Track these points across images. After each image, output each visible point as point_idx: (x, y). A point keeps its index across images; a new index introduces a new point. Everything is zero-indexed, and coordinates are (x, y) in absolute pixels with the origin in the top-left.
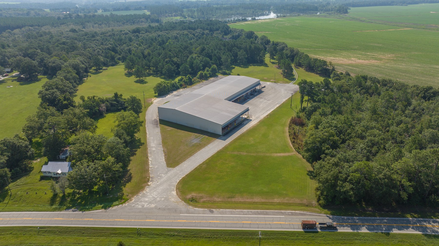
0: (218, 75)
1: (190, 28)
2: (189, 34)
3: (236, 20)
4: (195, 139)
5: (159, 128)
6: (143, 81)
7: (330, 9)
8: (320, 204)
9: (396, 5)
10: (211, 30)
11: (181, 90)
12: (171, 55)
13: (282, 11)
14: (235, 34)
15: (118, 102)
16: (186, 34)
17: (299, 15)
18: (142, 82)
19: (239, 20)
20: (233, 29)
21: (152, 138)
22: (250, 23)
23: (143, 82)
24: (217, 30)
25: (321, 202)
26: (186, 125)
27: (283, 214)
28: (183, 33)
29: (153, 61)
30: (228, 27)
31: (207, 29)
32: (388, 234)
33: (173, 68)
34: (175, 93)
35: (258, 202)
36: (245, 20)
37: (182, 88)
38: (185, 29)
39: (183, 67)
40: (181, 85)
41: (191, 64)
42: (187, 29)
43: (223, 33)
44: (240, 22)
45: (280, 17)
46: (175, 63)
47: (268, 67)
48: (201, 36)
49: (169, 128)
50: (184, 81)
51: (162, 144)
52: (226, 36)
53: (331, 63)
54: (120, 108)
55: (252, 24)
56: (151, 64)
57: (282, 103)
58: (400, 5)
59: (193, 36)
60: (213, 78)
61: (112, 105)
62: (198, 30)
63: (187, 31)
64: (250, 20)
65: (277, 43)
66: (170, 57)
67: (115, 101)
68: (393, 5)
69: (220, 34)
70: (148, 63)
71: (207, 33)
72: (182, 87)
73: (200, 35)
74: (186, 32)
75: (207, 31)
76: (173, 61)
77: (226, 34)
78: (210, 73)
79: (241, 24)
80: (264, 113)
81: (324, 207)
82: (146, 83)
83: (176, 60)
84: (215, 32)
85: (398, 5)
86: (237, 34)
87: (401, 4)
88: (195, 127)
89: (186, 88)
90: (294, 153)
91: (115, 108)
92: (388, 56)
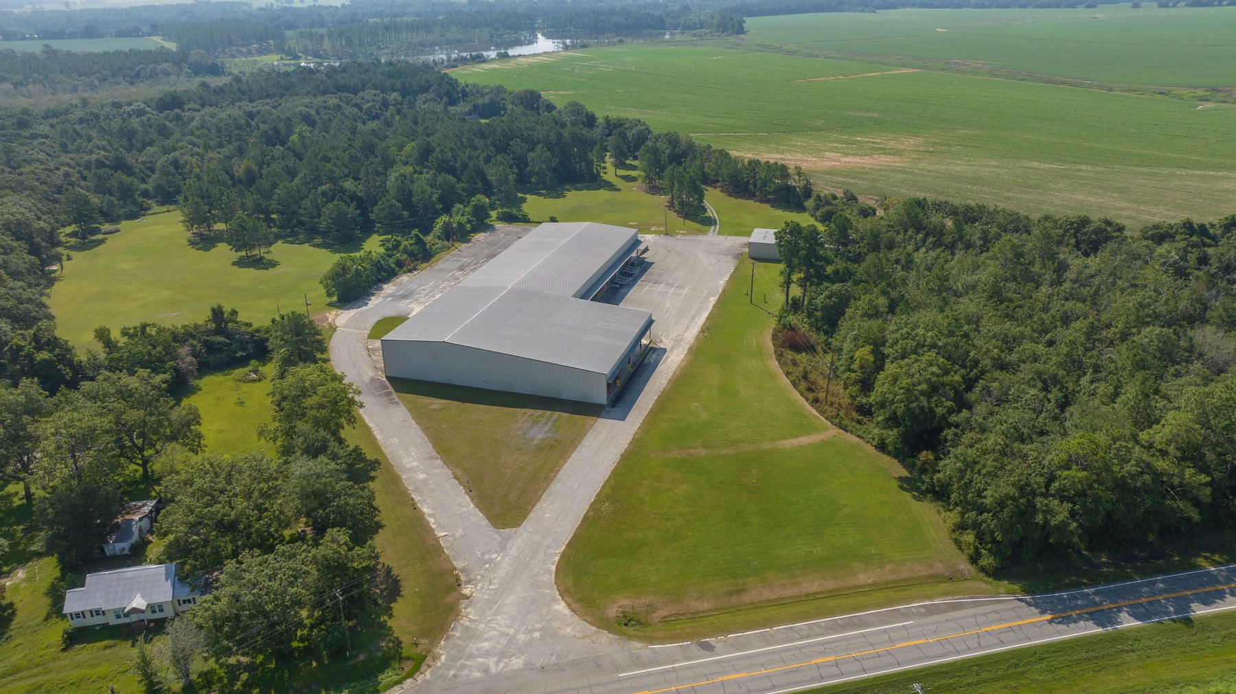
0: (492, 225)
1: (339, 88)
2: (342, 104)
3: (456, 60)
4: (531, 426)
5: (401, 404)
6: (262, 258)
7: (695, 24)
8: (982, 569)
9: (849, 10)
10: (404, 93)
11: (404, 278)
12: (334, 172)
13: (570, 30)
14: (480, 101)
15: (228, 335)
16: (334, 107)
17: (621, 41)
18: (259, 263)
19: (463, 61)
20: (467, 86)
21: (395, 440)
22: (497, 66)
23: (263, 264)
24: (425, 89)
25: (984, 562)
26: (485, 386)
27: (905, 615)
28: (325, 102)
29: (278, 195)
30: (453, 83)
31: (393, 90)
32: (1188, 622)
33: (352, 211)
34: (389, 288)
35: (817, 593)
36: (480, 59)
37: (405, 272)
38: (325, 92)
39: (384, 209)
40: (400, 264)
41: (406, 197)
42: (331, 89)
43: (445, 99)
44: (466, 64)
45: (573, 47)
46: (353, 197)
47: (619, 190)
48: (380, 109)
49: (436, 404)
50: (405, 251)
51: (438, 456)
52: (455, 108)
53: (800, 169)
54: (242, 356)
55: (506, 69)
56: (274, 205)
57: (721, 291)
58: (858, 11)
59: (356, 110)
60: (482, 234)
61: (210, 347)
62: (368, 94)
63: (336, 98)
64: (494, 59)
65: (619, 120)
66: (333, 180)
67: (217, 332)
68: (841, 11)
69: (435, 101)
70: (264, 203)
71: (395, 100)
72: (405, 269)
73: (377, 107)
74: (332, 100)
75: (393, 96)
76: (343, 191)
77: (453, 102)
78: (473, 221)
79: (474, 72)
80: (688, 326)
81: (997, 574)
82: (273, 264)
83: (353, 188)
84: (422, 97)
85: (854, 11)
86: (486, 100)
87: (860, 8)
88: (515, 390)
89: (416, 273)
90: (833, 432)
91: (223, 356)
92: (909, 142)
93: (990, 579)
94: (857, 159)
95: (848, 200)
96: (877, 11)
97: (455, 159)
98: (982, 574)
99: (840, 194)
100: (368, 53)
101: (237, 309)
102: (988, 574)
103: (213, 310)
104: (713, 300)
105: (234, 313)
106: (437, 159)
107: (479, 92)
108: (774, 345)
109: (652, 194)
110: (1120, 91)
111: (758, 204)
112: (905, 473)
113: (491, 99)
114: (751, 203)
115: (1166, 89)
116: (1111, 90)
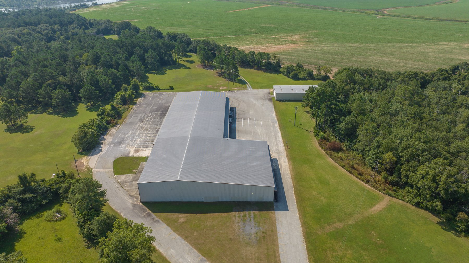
0: (142, 93)
1: (26, 24)
2: (31, 32)
3: (74, 7)
4: (244, 224)
5: (161, 222)
6: (22, 125)
10: (61, 24)
11: (113, 130)
12: (52, 73)
14: (100, 27)
15: (33, 191)
16: (27, 34)
18: (21, 129)
19: (77, 7)
20: (91, 20)
21: (172, 250)
22: (95, 9)
23: (24, 129)
24: (71, 22)
26: (203, 200)
28: (21, 31)
29: (23, 88)
30: (84, 19)
31: (55, 24)
33: (68, 93)
34: (108, 138)
36: (85, 6)
37: (112, 127)
38: (19, 26)
39: (86, 91)
40: (108, 123)
41: (96, 83)
42: (22, 24)
43: (83, 27)
44: (80, 9)
46: (65, 85)
47: (190, 68)
48: (52, 33)
49: (182, 217)
50: (109, 115)
51: (205, 259)
52: (88, 31)
54: (46, 203)
55: (100, 11)
56: (20, 93)
57: (277, 120)
59: (40, 35)
60: (140, 99)
62: (43, 26)
63: (27, 29)
64: (92, 6)
65: (174, 34)
66: (52, 77)
67: (24, 192)
69: (78, 28)
70: (14, 93)
71: (57, 28)
72: (112, 125)
73: (50, 32)
74: (26, 31)
75: (56, 27)
76: (59, 83)
77: (87, 28)
78: (134, 93)
79: (85, 12)
80: (277, 143)
83: (64, 81)
84: (71, 27)
86: (103, 26)
88: (220, 200)
89: (118, 126)
90: (387, 199)
91: (33, 205)
92: (296, 37)
94: (281, 46)
95: (300, 67)
97: (112, 60)
99: (295, 65)
100: (27, 4)
101: (34, 173)
103: (20, 178)
104: (277, 125)
105: (33, 175)
106: (104, 61)
108: (324, 150)
109: (207, 69)
110: (348, 11)
111: (256, 71)
112: (439, 220)
113: (106, 26)
114: (252, 70)
115: (362, 10)
116: (344, 11)
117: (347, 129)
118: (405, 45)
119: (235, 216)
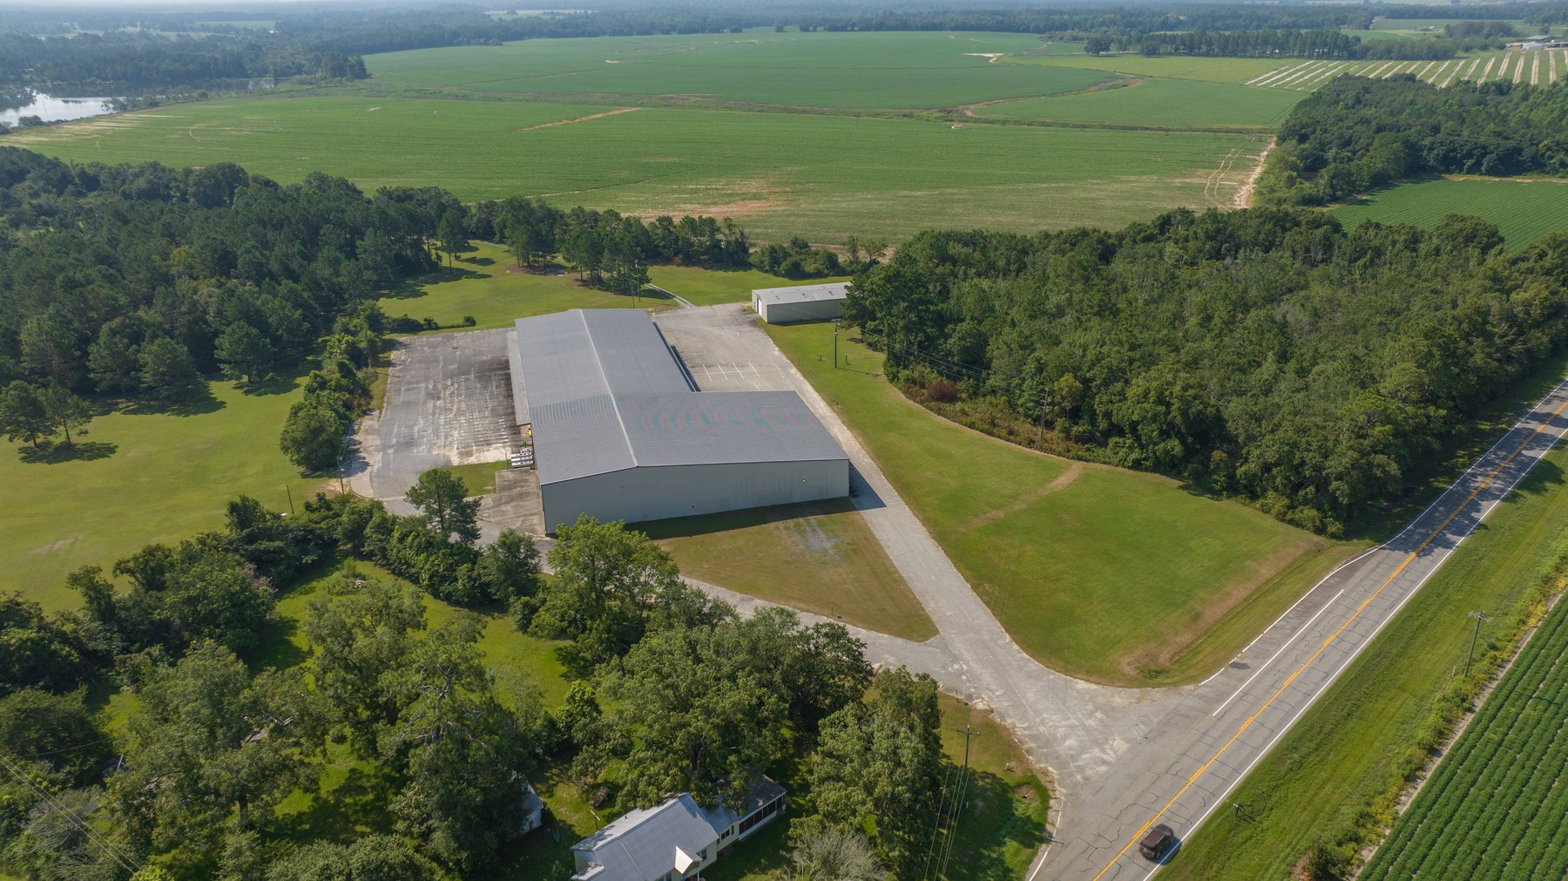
0: (391, 340)
4: (803, 537)
6: (69, 444)
7: (289, 67)
8: (1333, 536)
9: (468, 43)
11: (368, 424)
13: (93, 84)
14: (132, 187)
15: (276, 536)
17: (204, 95)
23: (82, 451)
24: (19, 175)
25: (1332, 529)
26: (693, 513)
27: (1329, 589)
34: (367, 439)
35: (1249, 597)
37: (359, 417)
39: (240, 339)
40: (348, 406)
47: (486, 277)
50: (340, 388)
53: (731, 220)
54: (313, 561)
57: (789, 362)
58: (481, 44)
60: (395, 352)
67: (252, 537)
68: (459, 44)
69: (49, 192)
72: (357, 411)
81: (1346, 535)
82: (105, 450)
85: (474, 44)
87: (482, 40)
89: (376, 413)
90: (1077, 466)
93: (1344, 542)
94: (726, 208)
96: (504, 43)
98: (1334, 541)
99: (785, 243)
102: (1339, 538)
104: (793, 370)
107: (118, 175)
108: (921, 403)
112: (1181, 483)
115: (907, 111)
116: (858, 115)
117: (964, 350)
118: (1039, 185)
119: (779, 530)
